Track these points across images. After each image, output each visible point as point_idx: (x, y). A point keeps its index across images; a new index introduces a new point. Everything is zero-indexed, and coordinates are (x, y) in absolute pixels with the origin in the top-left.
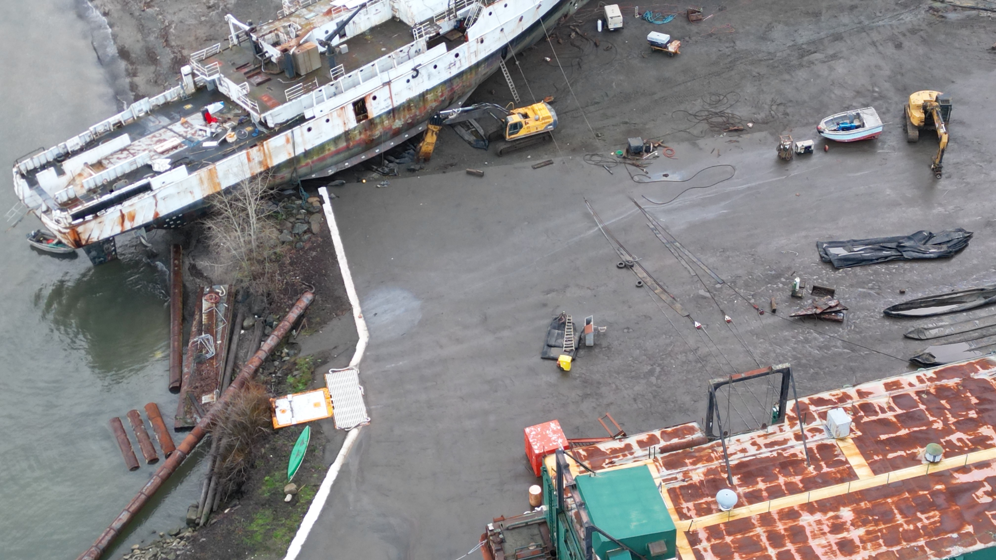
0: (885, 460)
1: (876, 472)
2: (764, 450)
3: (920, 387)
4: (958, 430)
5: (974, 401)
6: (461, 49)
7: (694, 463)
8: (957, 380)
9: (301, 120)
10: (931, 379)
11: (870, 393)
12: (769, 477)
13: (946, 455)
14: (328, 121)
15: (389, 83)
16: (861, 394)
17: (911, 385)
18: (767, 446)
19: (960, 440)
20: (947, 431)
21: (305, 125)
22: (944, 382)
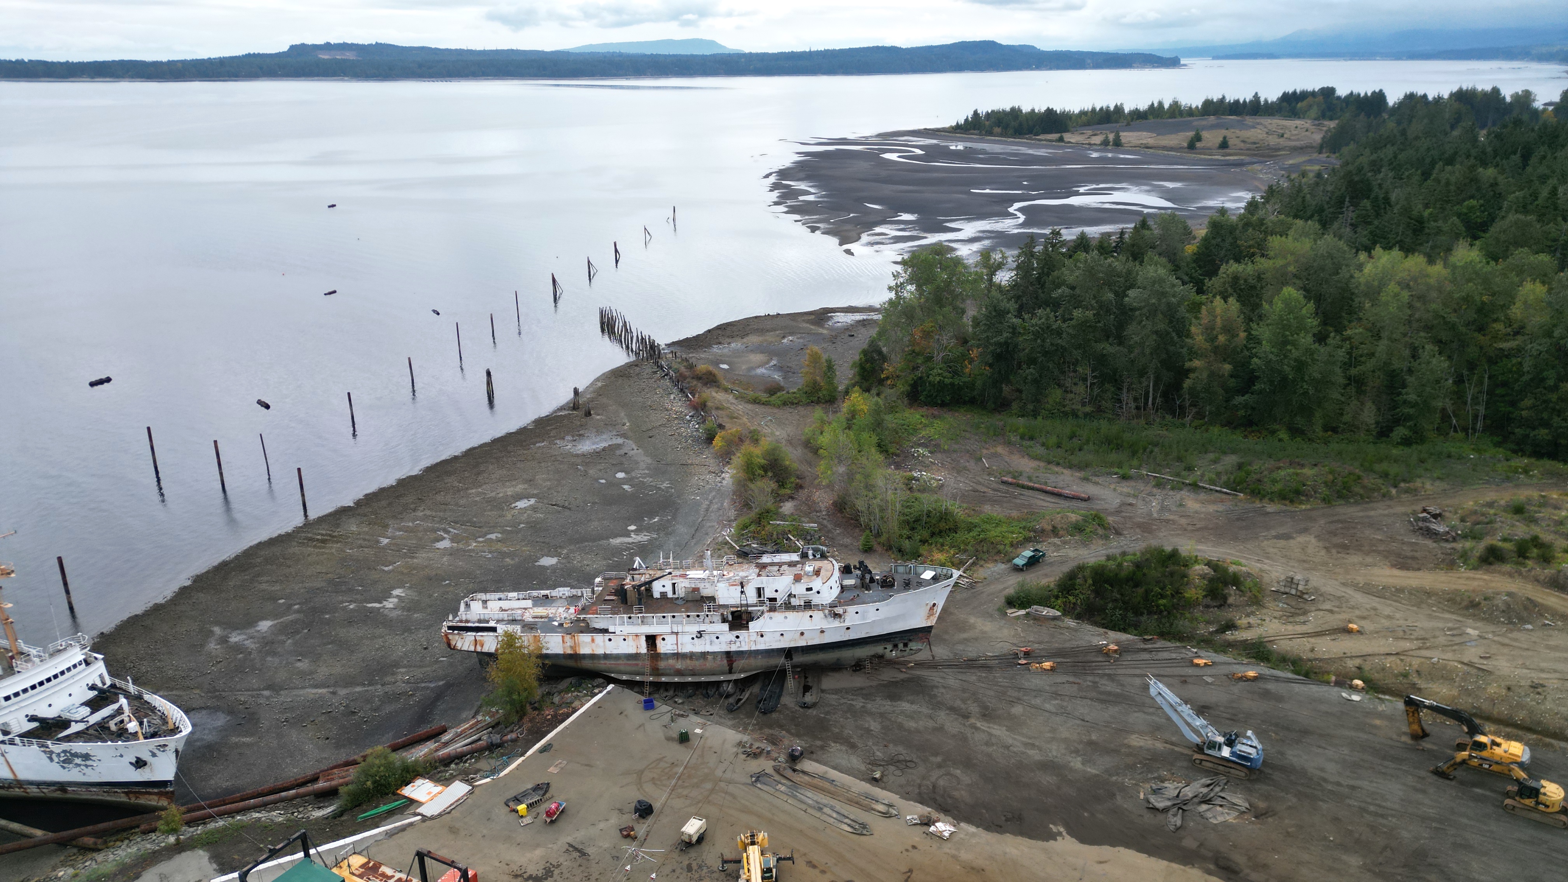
6: (742, 633)
9: (605, 631)
14: (625, 640)
15: (677, 633)
21: (607, 636)
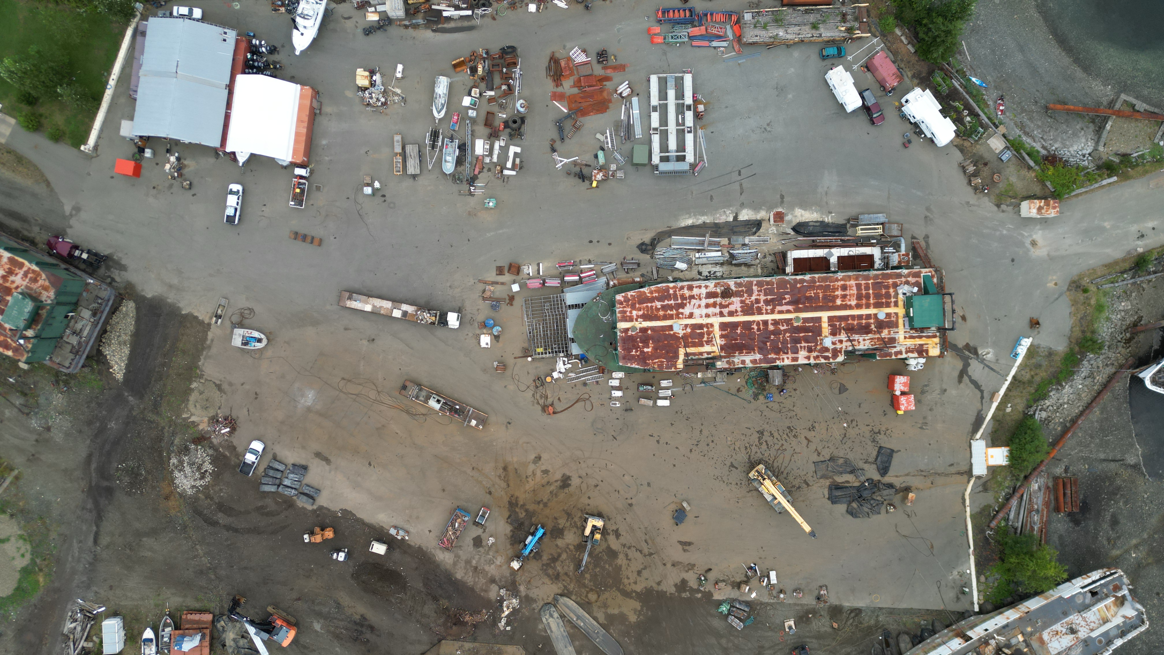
0: (814, 323)
1: (820, 318)
2: (857, 338)
3: (785, 356)
4: (782, 331)
5: (768, 344)
7: (885, 338)
8: (770, 356)
10: (779, 359)
11: (805, 358)
12: (859, 324)
13: (791, 319)
16: (808, 358)
17: (788, 358)
18: (854, 340)
19: (783, 326)
20: (785, 331)
22: (775, 357)
